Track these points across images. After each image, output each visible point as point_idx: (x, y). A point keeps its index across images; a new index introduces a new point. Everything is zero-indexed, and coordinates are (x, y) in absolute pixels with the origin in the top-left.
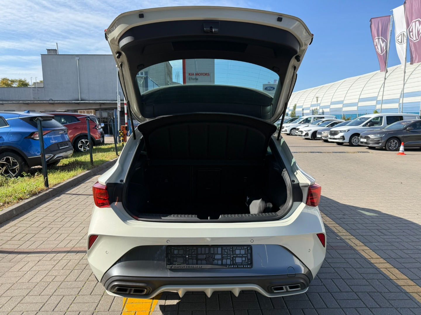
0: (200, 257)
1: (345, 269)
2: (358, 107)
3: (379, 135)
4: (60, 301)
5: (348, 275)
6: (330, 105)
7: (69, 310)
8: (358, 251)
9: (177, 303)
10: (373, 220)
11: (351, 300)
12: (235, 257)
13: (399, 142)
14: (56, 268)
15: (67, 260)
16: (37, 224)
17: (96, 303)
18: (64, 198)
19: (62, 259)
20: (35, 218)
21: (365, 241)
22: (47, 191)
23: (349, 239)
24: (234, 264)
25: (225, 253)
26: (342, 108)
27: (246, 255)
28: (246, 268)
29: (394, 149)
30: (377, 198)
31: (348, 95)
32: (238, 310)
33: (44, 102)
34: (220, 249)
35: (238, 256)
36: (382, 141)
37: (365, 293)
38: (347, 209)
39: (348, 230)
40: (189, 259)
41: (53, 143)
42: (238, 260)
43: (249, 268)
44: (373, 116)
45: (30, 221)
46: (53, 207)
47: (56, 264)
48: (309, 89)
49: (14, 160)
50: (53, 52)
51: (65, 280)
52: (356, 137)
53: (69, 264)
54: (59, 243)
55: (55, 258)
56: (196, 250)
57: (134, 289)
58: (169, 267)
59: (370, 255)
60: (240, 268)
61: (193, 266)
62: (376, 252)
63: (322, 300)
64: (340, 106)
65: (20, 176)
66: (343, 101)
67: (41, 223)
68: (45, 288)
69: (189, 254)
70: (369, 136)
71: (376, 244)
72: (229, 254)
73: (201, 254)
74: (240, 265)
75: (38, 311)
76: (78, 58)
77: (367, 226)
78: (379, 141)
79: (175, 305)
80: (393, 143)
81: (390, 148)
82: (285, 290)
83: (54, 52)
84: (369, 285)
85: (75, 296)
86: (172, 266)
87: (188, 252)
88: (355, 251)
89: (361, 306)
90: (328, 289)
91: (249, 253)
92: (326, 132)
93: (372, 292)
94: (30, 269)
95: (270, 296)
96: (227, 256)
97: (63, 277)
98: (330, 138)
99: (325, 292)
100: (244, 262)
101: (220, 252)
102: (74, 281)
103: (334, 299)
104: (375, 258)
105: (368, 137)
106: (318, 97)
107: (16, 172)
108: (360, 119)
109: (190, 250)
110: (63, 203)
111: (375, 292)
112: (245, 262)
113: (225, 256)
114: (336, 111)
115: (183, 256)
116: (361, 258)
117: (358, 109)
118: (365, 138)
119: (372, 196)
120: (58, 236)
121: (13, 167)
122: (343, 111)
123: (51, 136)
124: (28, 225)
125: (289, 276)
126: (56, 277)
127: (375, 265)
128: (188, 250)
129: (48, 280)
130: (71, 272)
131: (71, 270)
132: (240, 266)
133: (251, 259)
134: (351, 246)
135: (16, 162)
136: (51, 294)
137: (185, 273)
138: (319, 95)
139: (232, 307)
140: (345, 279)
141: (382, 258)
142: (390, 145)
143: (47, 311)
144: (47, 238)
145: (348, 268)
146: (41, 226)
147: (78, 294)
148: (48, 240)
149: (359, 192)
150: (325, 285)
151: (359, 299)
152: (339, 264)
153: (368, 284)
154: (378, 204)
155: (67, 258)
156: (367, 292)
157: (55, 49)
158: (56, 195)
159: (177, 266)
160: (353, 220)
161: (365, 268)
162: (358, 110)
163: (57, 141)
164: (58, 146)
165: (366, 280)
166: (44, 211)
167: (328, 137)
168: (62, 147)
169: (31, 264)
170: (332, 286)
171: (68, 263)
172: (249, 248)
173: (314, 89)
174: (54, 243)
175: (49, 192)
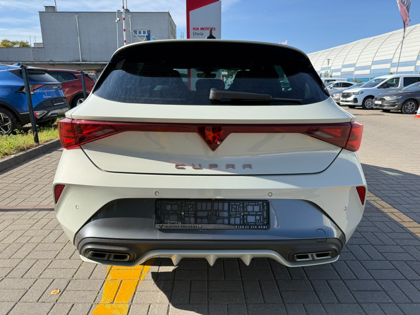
0: (200, 214)
1: (374, 234)
2: (371, 70)
3: (395, 97)
4: (32, 266)
5: (378, 240)
6: (341, 68)
7: (41, 277)
8: (387, 213)
9: (173, 270)
10: (399, 180)
11: (386, 271)
12: (247, 215)
13: (417, 105)
14: (34, 228)
15: (48, 219)
16: (21, 181)
17: (75, 269)
18: (55, 155)
19: (42, 218)
20: (20, 174)
21: (393, 203)
22: (37, 148)
23: (374, 200)
24: (244, 223)
25: (233, 210)
26: (353, 72)
27: (261, 213)
28: (260, 229)
29: (411, 111)
30: (399, 159)
31: (360, 57)
32: (247, 280)
33: (44, 63)
34: (226, 205)
35: (250, 213)
36: (398, 103)
37: (402, 262)
38: (368, 169)
39: (372, 191)
40: (185, 217)
41: (46, 99)
42: (251, 219)
43: (265, 229)
44: (389, 77)
45: (14, 177)
46: (42, 163)
47: (35, 223)
48: (319, 52)
49: (5, 116)
50: (51, 10)
51: (42, 242)
52: (370, 99)
53: (49, 224)
54: (42, 201)
55: (35, 217)
56: (194, 206)
57: (113, 254)
58: (158, 226)
59: (401, 218)
60: (253, 229)
61: (190, 225)
62: (407, 215)
63: (350, 269)
64: (352, 69)
65: (13, 134)
66: (355, 64)
67: (26, 179)
68: (17, 250)
69: (185, 210)
70: (385, 97)
71: (406, 206)
72: (238, 212)
73: (202, 210)
74: (253, 225)
75: (3, 278)
76: (77, 16)
77: (393, 187)
78: (395, 103)
79: (171, 272)
80: (409, 106)
81: (407, 111)
82: (310, 258)
83: (53, 10)
84: (405, 253)
85: (51, 260)
86: (163, 225)
87: (183, 208)
88: (383, 213)
89: (400, 278)
90: (356, 256)
91: (265, 211)
92: (338, 94)
93: (410, 261)
94: (5, 229)
95: (290, 265)
96: (236, 214)
97: (41, 237)
98: (342, 101)
99: (352, 260)
100: (258, 222)
101: (226, 208)
102: (52, 243)
103: (365, 268)
104: (408, 222)
105: (383, 98)
106: (329, 59)
107: (8, 129)
108: (375, 80)
109: (187, 206)
110: (53, 160)
111: (414, 261)
112: (260, 222)
113: (234, 213)
114: (347, 74)
115: (178, 212)
116: (391, 221)
117: (370, 72)
118: (380, 101)
119: (394, 156)
120: (42, 193)
121: (5, 124)
122: (355, 75)
123: (44, 91)
124: (11, 182)
125: (318, 240)
126: (32, 237)
127: (409, 230)
128: (183, 205)
129: (22, 241)
130: (51, 232)
131: (51, 230)
132: (253, 227)
133: (268, 218)
134: (377, 208)
135: (8, 118)
136: (23, 257)
137: (180, 234)
138: (331, 57)
139: (239, 277)
140: (375, 245)
141: (416, 221)
142: (407, 107)
143: (14, 278)
144: (29, 196)
145: (377, 232)
146: (26, 182)
147: (55, 258)
148: (30, 197)
149: (379, 152)
150: (352, 251)
151: (395, 270)
152: (366, 227)
153: (403, 251)
154: (402, 164)
155: (49, 216)
156: (404, 261)
157: (53, 6)
158: (47, 152)
159: (169, 225)
160: (376, 181)
161: (398, 233)
162: (370, 74)
163: (50, 97)
164: (52, 102)
165: (401, 247)
166: (31, 167)
167: (340, 100)
168: (57, 103)
169: (6, 223)
170: (360, 253)
171: (48, 222)
172: (265, 204)
173: (325, 52)
174: (37, 201)
175: (39, 148)
